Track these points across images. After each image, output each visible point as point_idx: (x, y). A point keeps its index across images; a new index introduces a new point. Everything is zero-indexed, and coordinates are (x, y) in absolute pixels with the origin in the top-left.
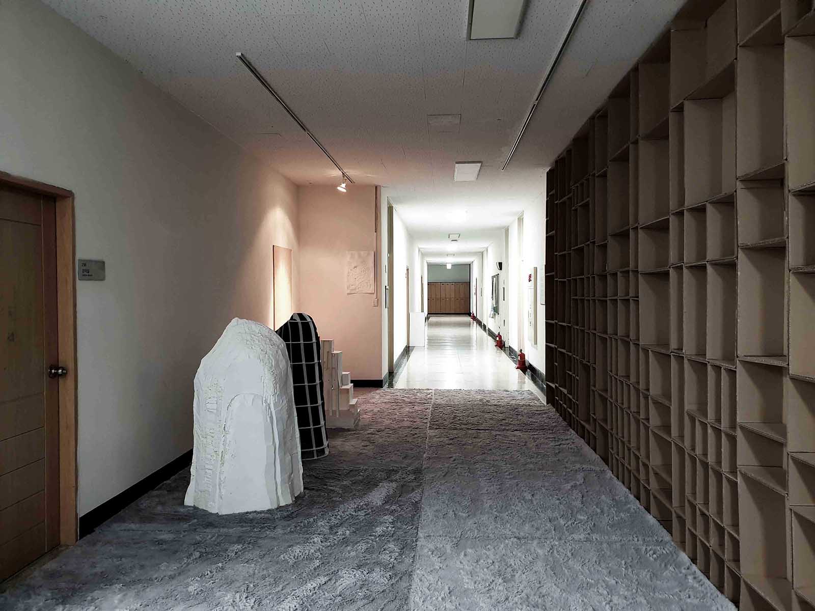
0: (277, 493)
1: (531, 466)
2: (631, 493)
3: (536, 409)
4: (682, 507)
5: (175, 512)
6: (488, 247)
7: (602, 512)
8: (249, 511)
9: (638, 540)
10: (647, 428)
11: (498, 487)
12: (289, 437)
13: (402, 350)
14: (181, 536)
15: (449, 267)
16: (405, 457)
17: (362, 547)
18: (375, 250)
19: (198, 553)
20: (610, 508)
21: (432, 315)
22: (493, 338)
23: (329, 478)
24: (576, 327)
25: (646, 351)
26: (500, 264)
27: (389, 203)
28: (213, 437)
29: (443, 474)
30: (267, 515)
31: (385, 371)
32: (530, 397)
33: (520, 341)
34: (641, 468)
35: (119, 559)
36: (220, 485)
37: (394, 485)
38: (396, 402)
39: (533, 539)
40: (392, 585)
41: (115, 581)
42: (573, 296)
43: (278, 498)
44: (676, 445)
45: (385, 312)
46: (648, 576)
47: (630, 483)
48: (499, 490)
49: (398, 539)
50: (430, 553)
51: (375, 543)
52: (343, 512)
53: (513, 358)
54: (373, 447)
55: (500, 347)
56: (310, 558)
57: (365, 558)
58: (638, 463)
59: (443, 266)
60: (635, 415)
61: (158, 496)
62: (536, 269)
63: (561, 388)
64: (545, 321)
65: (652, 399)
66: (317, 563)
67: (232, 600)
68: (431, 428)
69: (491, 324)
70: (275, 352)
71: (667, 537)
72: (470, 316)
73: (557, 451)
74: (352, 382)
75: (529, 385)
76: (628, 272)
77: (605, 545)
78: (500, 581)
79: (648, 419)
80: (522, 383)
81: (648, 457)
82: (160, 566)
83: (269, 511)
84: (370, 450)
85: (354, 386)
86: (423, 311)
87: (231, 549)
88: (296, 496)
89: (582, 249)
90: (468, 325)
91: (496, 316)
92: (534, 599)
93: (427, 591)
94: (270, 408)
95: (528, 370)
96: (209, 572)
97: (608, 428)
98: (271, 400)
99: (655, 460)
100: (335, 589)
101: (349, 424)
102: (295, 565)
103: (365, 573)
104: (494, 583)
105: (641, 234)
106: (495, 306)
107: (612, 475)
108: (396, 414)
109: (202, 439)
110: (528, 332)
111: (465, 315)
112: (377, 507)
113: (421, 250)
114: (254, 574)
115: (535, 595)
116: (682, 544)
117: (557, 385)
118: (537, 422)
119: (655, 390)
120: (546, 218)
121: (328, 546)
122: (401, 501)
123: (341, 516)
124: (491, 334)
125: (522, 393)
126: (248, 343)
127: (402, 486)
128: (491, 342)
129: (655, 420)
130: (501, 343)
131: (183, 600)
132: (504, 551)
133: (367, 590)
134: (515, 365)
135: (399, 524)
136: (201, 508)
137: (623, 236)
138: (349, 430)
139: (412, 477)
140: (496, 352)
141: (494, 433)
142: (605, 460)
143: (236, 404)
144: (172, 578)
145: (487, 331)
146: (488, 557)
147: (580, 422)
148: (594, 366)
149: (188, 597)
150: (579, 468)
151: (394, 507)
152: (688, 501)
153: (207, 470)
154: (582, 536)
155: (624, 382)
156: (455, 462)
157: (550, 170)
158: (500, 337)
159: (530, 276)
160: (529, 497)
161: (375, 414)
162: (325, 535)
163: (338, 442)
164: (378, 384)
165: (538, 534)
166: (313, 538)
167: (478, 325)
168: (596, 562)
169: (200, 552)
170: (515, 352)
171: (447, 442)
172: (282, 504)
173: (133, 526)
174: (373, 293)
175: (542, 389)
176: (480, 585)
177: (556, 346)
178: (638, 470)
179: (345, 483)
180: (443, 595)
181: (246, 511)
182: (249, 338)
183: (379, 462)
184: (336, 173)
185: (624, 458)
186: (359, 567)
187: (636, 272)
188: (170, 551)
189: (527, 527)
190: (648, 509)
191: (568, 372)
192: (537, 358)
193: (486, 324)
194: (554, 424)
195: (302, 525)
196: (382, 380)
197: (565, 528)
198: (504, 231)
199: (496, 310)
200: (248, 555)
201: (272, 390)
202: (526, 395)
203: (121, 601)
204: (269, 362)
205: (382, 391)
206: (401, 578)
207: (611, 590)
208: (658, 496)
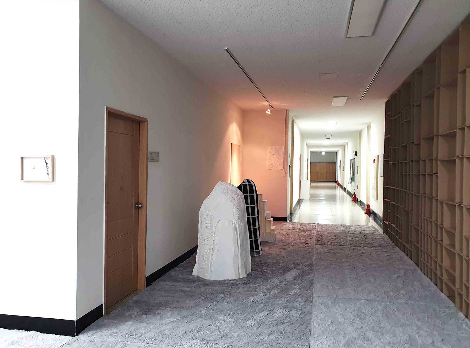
0: (239, 271)
1: (374, 265)
2: (432, 282)
3: (376, 236)
4: (461, 288)
5: (188, 278)
6: (348, 142)
7: (415, 290)
8: (225, 279)
9: (435, 305)
10: (441, 245)
11: (356, 275)
12: (245, 243)
13: (297, 201)
14: (194, 289)
15: (323, 153)
16: (303, 258)
17: (285, 299)
18: (284, 145)
19: (203, 297)
20: (419, 289)
21: (313, 182)
22: (351, 196)
23: (263, 266)
24: (402, 190)
25: (442, 203)
26: (356, 153)
27: (292, 119)
28: (208, 241)
29: (325, 267)
30: (234, 282)
31: (288, 212)
32: (373, 229)
33: (367, 198)
34: (438, 268)
35: (166, 297)
36: (211, 265)
37: (298, 271)
38: (295, 229)
39: (376, 301)
40: (302, 317)
41: (167, 307)
42: (400, 172)
43: (239, 274)
44: (458, 254)
45: (289, 179)
46: (440, 323)
47: (431, 276)
48: (356, 276)
49: (303, 297)
50: (320, 304)
51: (291, 298)
52: (273, 283)
53: (362, 207)
54: (285, 252)
55: (354, 201)
56: (258, 303)
57: (287, 305)
58: (436, 266)
59: (320, 153)
60: (435, 238)
61: (179, 270)
62: (378, 156)
63: (391, 224)
64: (383, 186)
65: (444, 229)
66: (263, 305)
67: (223, 319)
68: (316, 244)
69: (349, 188)
70: (239, 199)
71: (452, 305)
72: (336, 182)
73: (389, 258)
74: (272, 217)
75: (372, 223)
76: (432, 159)
77: (416, 307)
78: (358, 319)
79: (442, 241)
80: (368, 221)
81: (442, 262)
82: (186, 302)
83: (235, 280)
84: (283, 253)
85: (274, 220)
86: (307, 179)
87: (219, 296)
88: (247, 273)
89: (406, 146)
90: (335, 188)
91: (353, 183)
92: (377, 329)
93: (320, 322)
94: (236, 227)
95: (372, 215)
96: (210, 306)
97: (419, 245)
98: (237, 223)
99: (446, 263)
100: (273, 317)
101: (270, 239)
102: (252, 306)
103: (287, 311)
104: (355, 320)
105: (440, 139)
106: (352, 177)
107: (421, 272)
108: (296, 236)
109: (203, 242)
110: (372, 192)
111: (332, 182)
112: (290, 281)
113: (308, 144)
114: (232, 308)
115: (377, 327)
116: (461, 309)
117: (389, 223)
118: (377, 243)
119: (447, 224)
120: (385, 127)
121: (267, 298)
122: (302, 279)
123: (272, 284)
124: (349, 193)
125: (368, 227)
126: (226, 194)
127: (303, 272)
128: (349, 198)
129: (446, 241)
130: (356, 199)
131: (200, 317)
132: (360, 306)
133: (289, 319)
134: (364, 212)
135: (302, 290)
136: (201, 277)
137: (430, 139)
138: (271, 243)
139: (308, 268)
140: (352, 204)
141: (352, 248)
142: (417, 264)
143: (220, 224)
144: (192, 307)
145: (347, 192)
146: (351, 308)
147: (403, 243)
148: (412, 211)
149: (201, 316)
150: (402, 268)
151: (299, 282)
152: (465, 284)
153: (204, 258)
154: (403, 301)
155: (429, 220)
156: (331, 261)
157: (387, 101)
158: (355, 195)
159: (374, 160)
160: (373, 281)
161: (284, 235)
162: (265, 293)
163: (266, 248)
164: (284, 219)
165: (378, 299)
166: (259, 294)
167: (341, 188)
168: (411, 314)
169: (205, 297)
170: (365, 204)
171: (326, 252)
172: (241, 277)
173: (169, 283)
174: (283, 169)
175: (380, 225)
176: (347, 320)
177: (390, 201)
178: (436, 269)
179: (272, 269)
180: (328, 324)
181: (223, 279)
182: (226, 191)
183: (290, 259)
184: (266, 104)
185: (428, 262)
186: (284, 308)
187: (437, 159)
188: (190, 295)
189: (372, 295)
190: (441, 290)
191: (396, 215)
192: (378, 207)
193: (346, 188)
194: (387, 244)
195: (253, 287)
196: (287, 217)
197: (393, 297)
198: (358, 133)
199: (352, 179)
200: (228, 300)
201: (237, 217)
202: (371, 228)
203: (171, 315)
204: (236, 204)
205: (287, 223)
206: (306, 315)
207: (419, 328)
208: (448, 283)
